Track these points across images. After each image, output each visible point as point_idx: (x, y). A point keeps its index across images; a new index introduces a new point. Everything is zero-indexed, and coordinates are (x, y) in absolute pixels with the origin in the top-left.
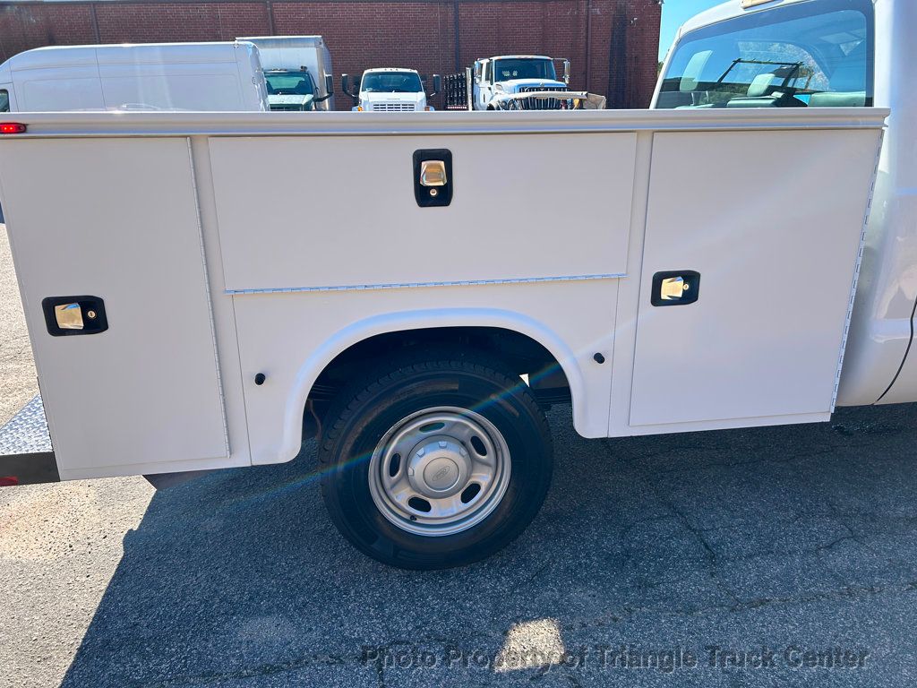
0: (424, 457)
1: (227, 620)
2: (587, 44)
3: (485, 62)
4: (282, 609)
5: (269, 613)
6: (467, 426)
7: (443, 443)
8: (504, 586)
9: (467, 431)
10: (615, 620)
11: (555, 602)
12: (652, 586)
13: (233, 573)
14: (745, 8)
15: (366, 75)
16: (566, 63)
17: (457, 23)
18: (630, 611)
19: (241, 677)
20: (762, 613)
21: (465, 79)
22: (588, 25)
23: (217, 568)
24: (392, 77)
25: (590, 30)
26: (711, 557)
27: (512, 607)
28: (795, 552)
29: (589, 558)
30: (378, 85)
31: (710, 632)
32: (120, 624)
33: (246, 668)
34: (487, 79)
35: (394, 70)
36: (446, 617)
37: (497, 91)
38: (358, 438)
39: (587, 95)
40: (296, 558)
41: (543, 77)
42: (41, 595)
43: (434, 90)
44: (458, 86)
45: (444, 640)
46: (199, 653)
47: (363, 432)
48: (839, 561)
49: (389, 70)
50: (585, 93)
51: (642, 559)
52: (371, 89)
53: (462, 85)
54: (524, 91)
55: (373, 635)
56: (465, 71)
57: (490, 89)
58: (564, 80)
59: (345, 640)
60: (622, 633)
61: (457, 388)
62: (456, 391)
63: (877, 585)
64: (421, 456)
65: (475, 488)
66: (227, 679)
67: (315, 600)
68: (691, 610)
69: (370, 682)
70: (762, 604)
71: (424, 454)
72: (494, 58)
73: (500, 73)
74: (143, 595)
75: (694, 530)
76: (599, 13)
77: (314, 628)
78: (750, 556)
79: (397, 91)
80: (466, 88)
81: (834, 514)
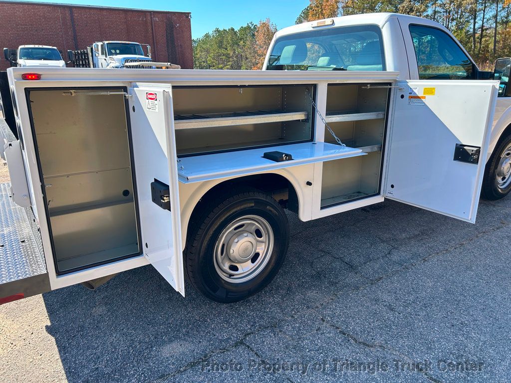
0: (239, 243)
1: (150, 351)
2: (153, 36)
3: (100, 44)
4: (177, 338)
5: (171, 341)
6: (255, 224)
7: (245, 234)
8: (278, 299)
9: (254, 227)
10: (332, 299)
11: (304, 299)
12: (337, 283)
13: (135, 329)
14: (313, 28)
15: (21, 49)
16: (149, 47)
17: (72, 19)
18: (336, 295)
19: (181, 372)
20: (383, 282)
21: (87, 54)
22: (152, 26)
23: (123, 330)
24: (41, 50)
25: (154, 29)
26: (351, 267)
27: (287, 306)
28: (379, 258)
29: (305, 279)
30: (29, 55)
31: (370, 294)
32: (86, 371)
33: (181, 367)
34: (102, 54)
35: (41, 46)
36: (262, 317)
37: (111, 61)
38: (211, 237)
39: (170, 65)
40: (165, 313)
41: (135, 54)
42: (17, 372)
43: (70, 59)
44: (82, 57)
45: (268, 327)
46: (148, 369)
47: (213, 234)
48: (395, 257)
49: (37, 46)
50: (169, 64)
51: (326, 274)
52: (26, 58)
53: (85, 57)
54: (127, 62)
55: (234, 335)
56: (87, 49)
57: (105, 60)
58: (148, 56)
59: (221, 341)
60: (339, 303)
61: (253, 205)
62: (253, 206)
63: (413, 262)
64: (237, 242)
65: (257, 255)
66: (174, 375)
67: (192, 329)
68: (357, 288)
69: (248, 354)
70: (381, 279)
71: (238, 241)
72: (106, 42)
73: (111, 50)
74: (88, 354)
75: (338, 258)
76: (157, 20)
77: (201, 340)
78: (365, 263)
79: (45, 59)
80: (88, 59)
81: (383, 241)
